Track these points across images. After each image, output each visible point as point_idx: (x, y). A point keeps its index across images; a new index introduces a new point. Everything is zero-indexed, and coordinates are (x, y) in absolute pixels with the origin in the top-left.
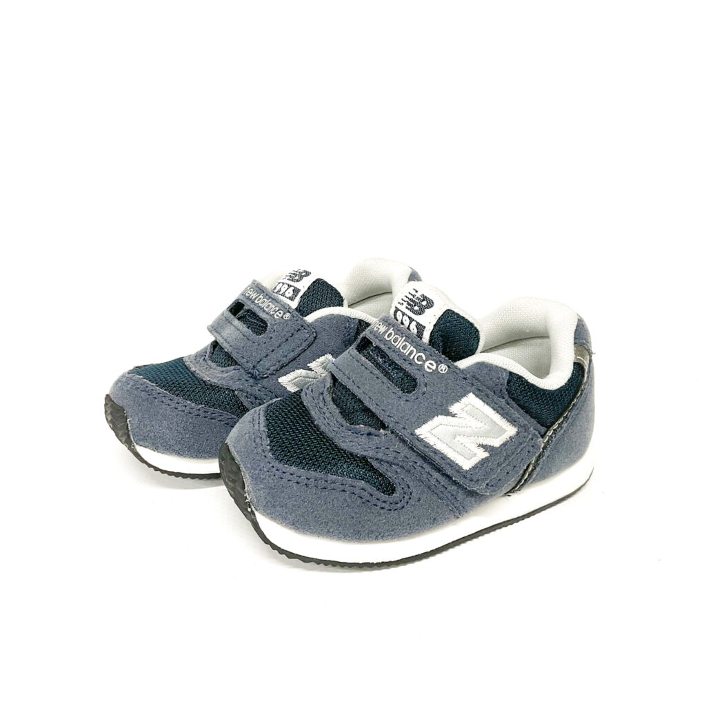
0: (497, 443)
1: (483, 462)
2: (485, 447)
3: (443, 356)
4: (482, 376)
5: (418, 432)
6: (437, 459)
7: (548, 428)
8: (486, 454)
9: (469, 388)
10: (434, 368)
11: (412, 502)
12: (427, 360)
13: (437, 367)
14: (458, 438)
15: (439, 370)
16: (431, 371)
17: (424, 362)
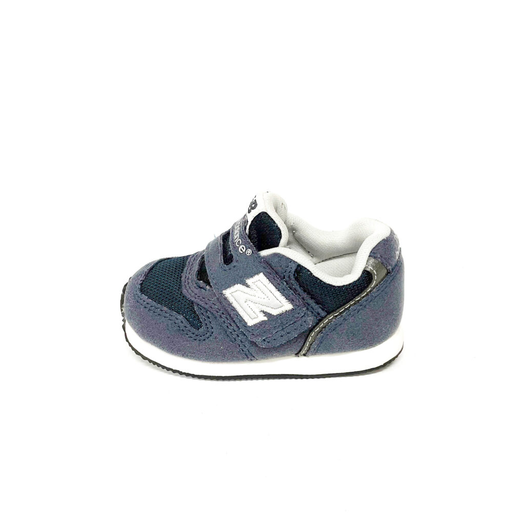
0: (275, 312)
1: (262, 323)
2: (266, 313)
3: (251, 244)
4: (273, 263)
5: (224, 292)
6: (232, 313)
7: (329, 313)
8: (266, 318)
9: (261, 269)
10: (244, 251)
11: (211, 338)
12: (241, 245)
13: (246, 250)
14: (249, 302)
15: (247, 252)
16: (242, 252)
17: (240, 245)
